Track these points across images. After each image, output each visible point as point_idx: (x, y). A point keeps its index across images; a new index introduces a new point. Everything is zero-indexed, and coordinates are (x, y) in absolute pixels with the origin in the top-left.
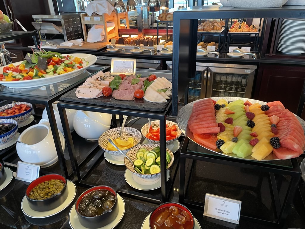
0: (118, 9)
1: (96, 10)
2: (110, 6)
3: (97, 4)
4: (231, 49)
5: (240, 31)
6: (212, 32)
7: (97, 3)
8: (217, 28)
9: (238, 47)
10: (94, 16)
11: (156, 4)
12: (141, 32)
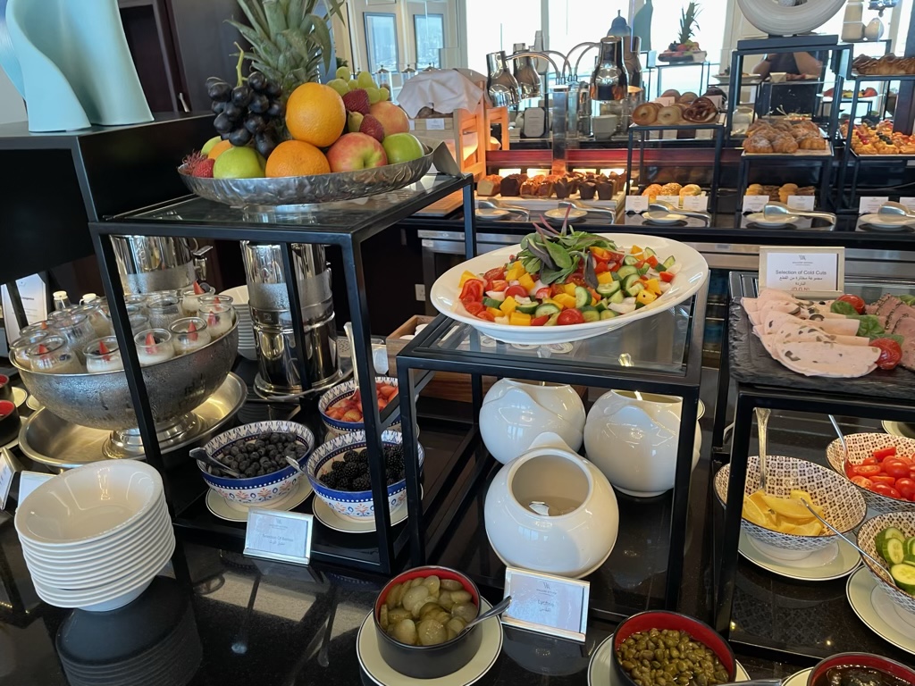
0: (497, 94)
1: (431, 101)
2: (472, 87)
3: (434, 84)
4: (866, 203)
5: (892, 150)
6: (800, 153)
7: (433, 80)
8: (812, 142)
9: (887, 198)
10: (426, 117)
11: (616, 78)
12: (562, 158)
